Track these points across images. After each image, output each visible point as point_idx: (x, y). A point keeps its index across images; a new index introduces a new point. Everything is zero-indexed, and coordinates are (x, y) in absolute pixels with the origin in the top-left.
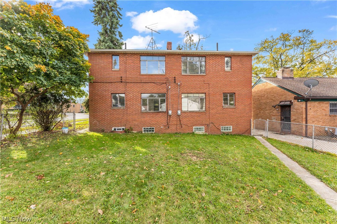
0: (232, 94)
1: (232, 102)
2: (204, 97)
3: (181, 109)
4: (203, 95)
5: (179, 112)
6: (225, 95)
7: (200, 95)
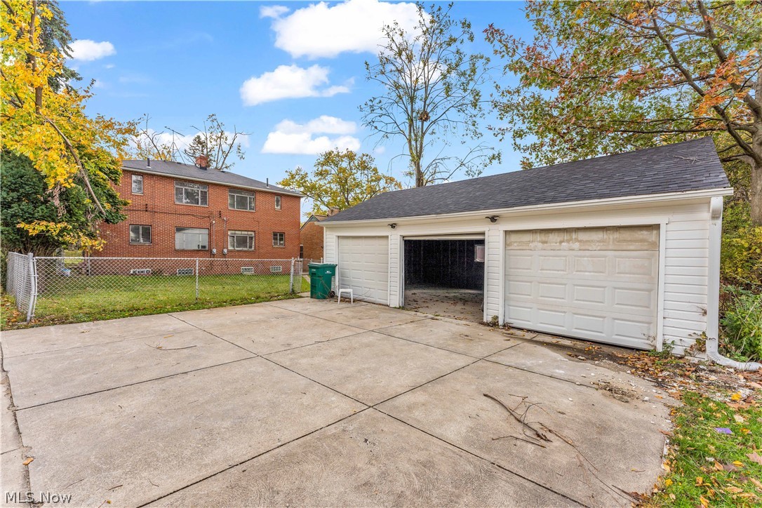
0: (282, 235)
1: (282, 242)
2: (253, 235)
3: (227, 248)
4: (253, 233)
5: (225, 251)
6: (275, 234)
7: (249, 233)
